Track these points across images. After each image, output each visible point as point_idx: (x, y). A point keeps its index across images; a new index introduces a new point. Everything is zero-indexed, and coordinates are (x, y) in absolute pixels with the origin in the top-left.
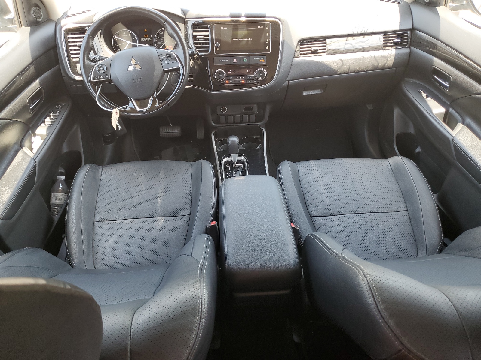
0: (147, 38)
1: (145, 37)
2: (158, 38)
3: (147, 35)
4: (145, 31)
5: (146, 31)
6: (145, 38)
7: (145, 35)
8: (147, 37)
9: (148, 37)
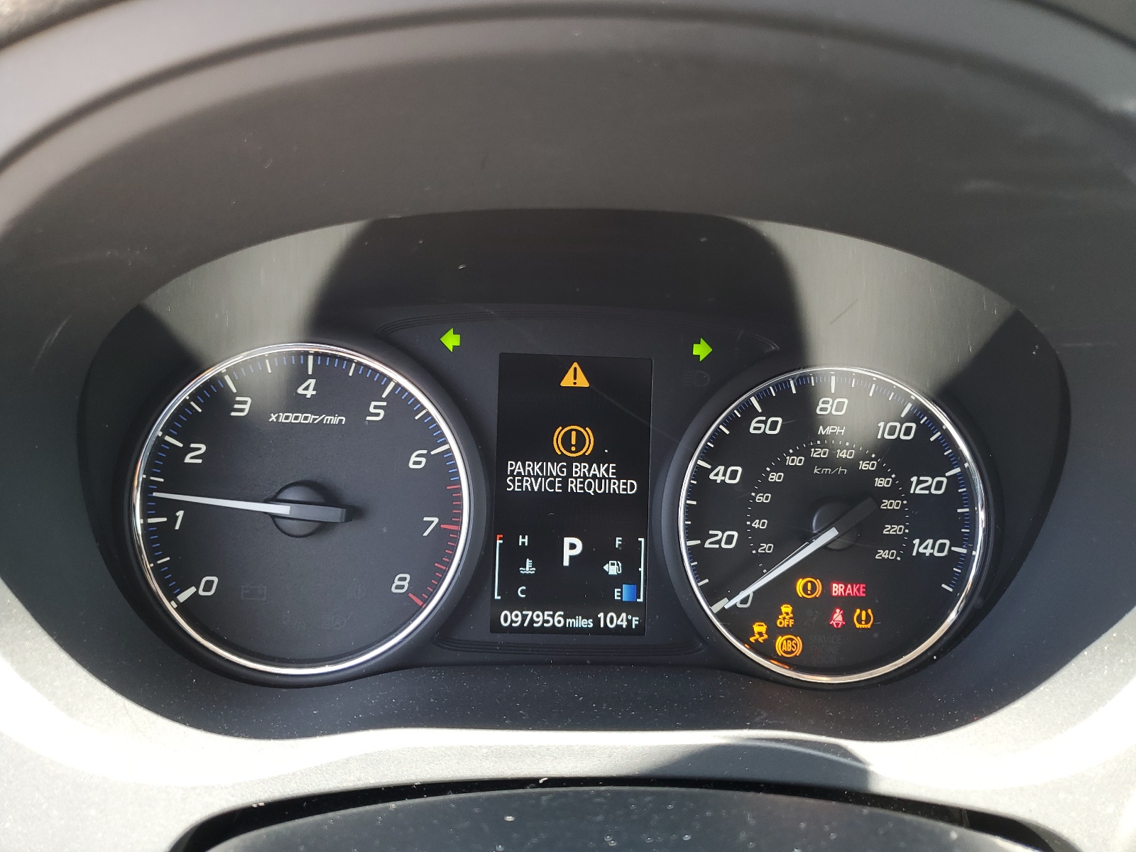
0: (580, 469)
1: (556, 458)
2: (719, 475)
3: (588, 434)
4: (567, 382)
5: (583, 382)
6: (553, 469)
7: (559, 433)
8: (588, 449)
9: (589, 460)
